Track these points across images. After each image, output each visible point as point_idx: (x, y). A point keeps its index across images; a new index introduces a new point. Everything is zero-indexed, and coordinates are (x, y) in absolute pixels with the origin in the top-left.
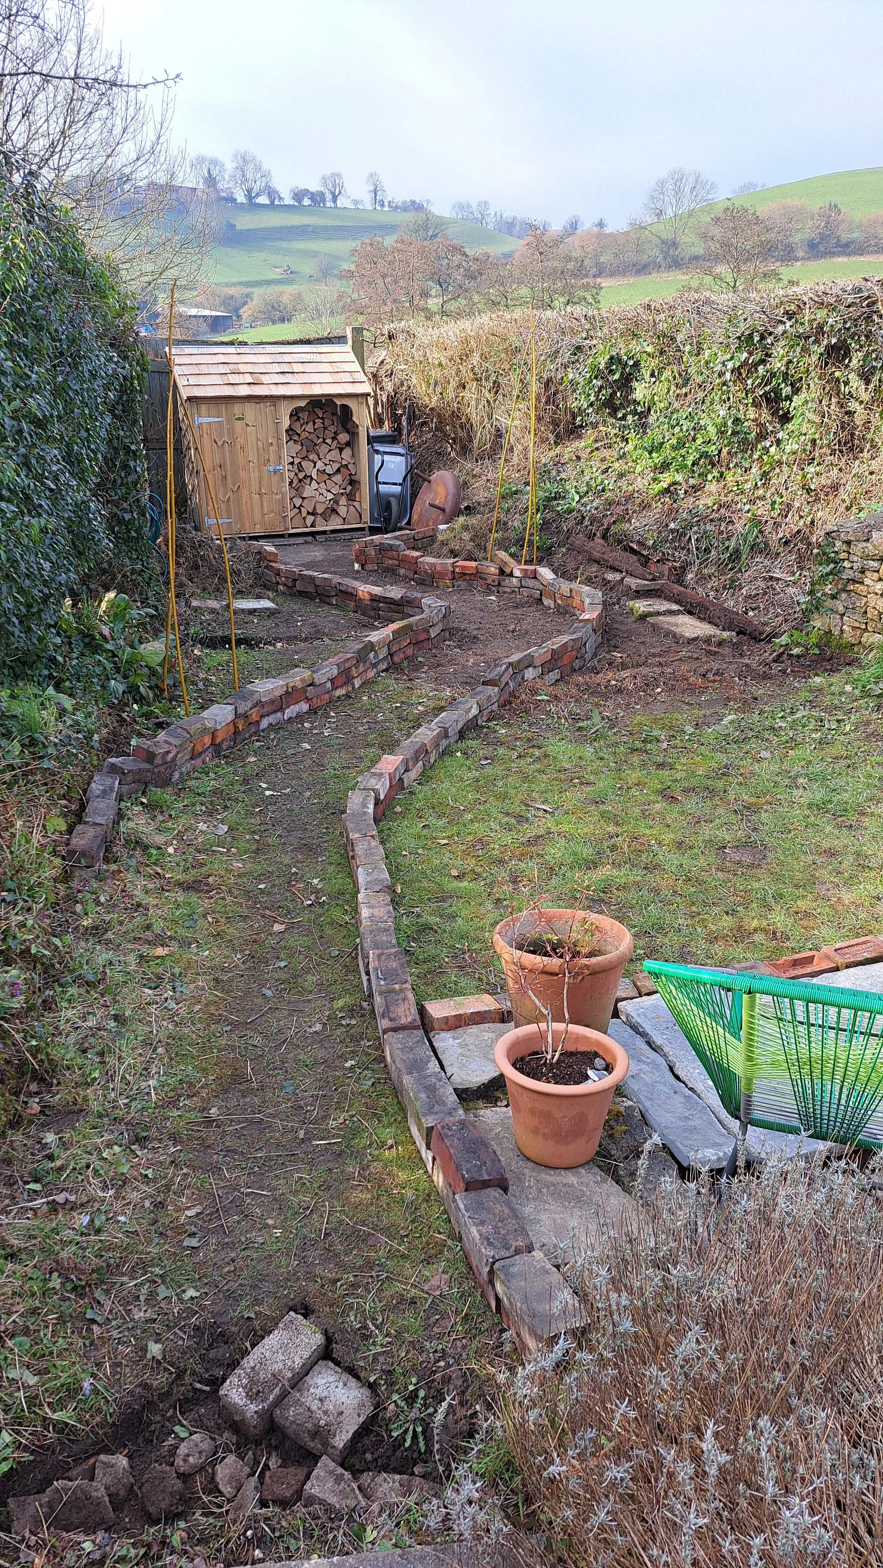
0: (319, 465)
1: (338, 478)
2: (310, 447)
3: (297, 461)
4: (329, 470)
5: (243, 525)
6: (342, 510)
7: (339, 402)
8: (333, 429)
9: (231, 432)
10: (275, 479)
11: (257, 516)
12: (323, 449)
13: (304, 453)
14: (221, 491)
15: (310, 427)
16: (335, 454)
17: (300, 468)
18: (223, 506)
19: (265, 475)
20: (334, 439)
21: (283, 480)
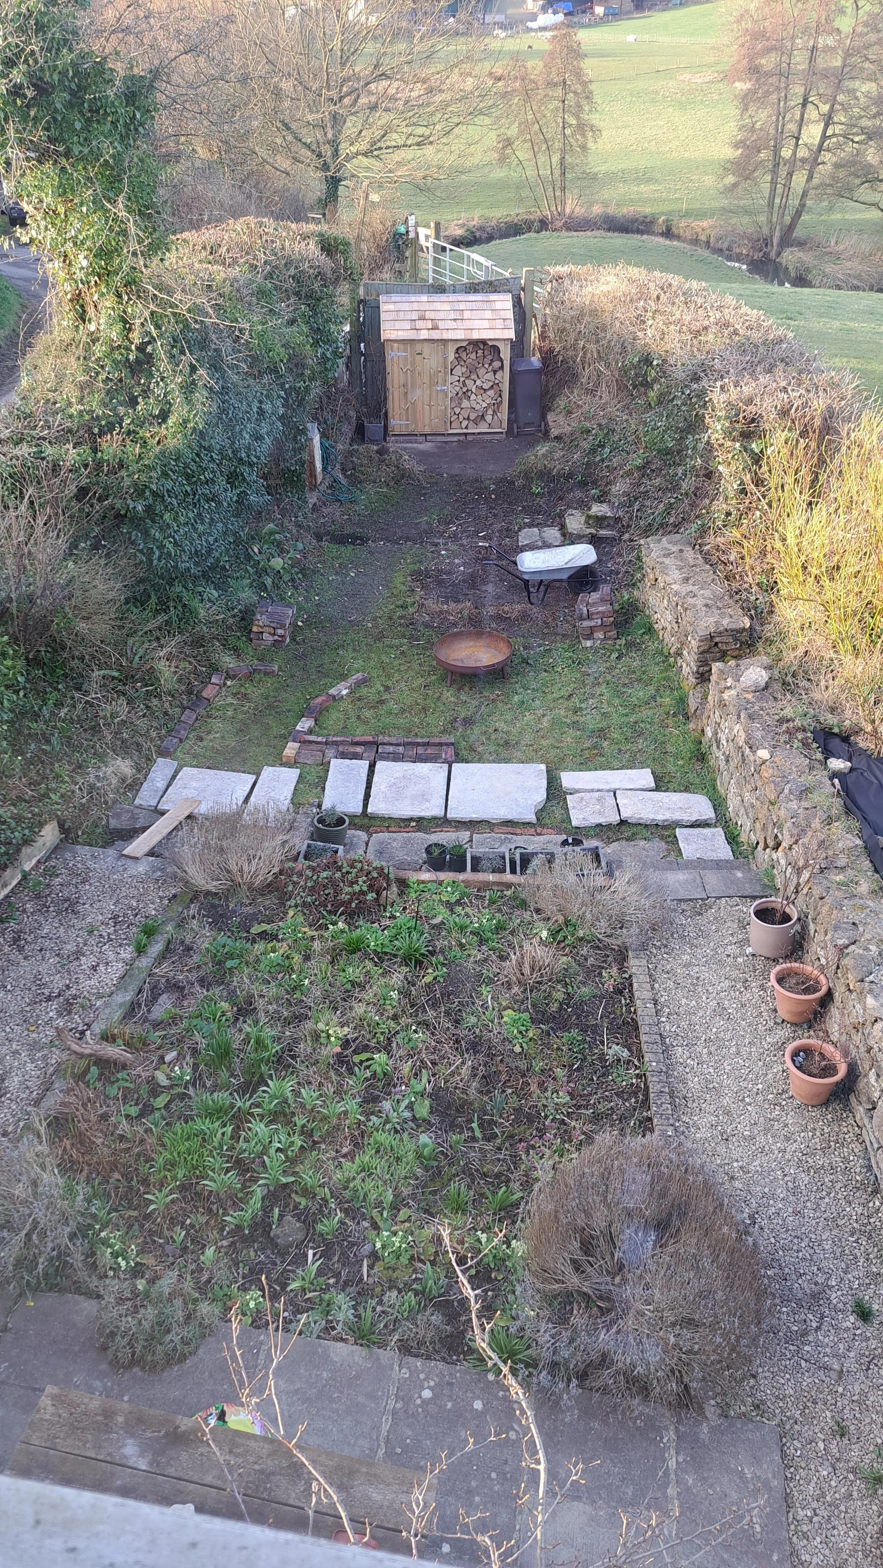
0: (478, 383)
1: (491, 393)
2: (472, 370)
3: (462, 379)
4: (485, 386)
5: (416, 426)
6: (489, 418)
7: (490, 343)
8: (490, 357)
9: (413, 363)
10: (441, 396)
11: (427, 421)
12: (481, 372)
13: (468, 374)
14: (403, 402)
15: (473, 356)
16: (490, 376)
17: (464, 384)
18: (404, 413)
19: (434, 393)
20: (490, 364)
21: (446, 397)
